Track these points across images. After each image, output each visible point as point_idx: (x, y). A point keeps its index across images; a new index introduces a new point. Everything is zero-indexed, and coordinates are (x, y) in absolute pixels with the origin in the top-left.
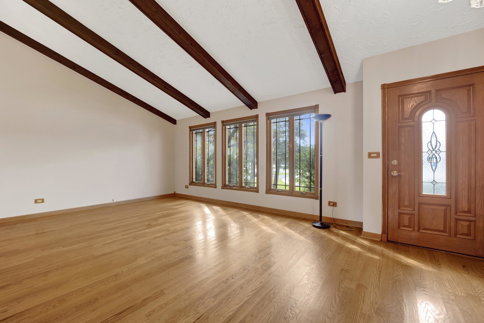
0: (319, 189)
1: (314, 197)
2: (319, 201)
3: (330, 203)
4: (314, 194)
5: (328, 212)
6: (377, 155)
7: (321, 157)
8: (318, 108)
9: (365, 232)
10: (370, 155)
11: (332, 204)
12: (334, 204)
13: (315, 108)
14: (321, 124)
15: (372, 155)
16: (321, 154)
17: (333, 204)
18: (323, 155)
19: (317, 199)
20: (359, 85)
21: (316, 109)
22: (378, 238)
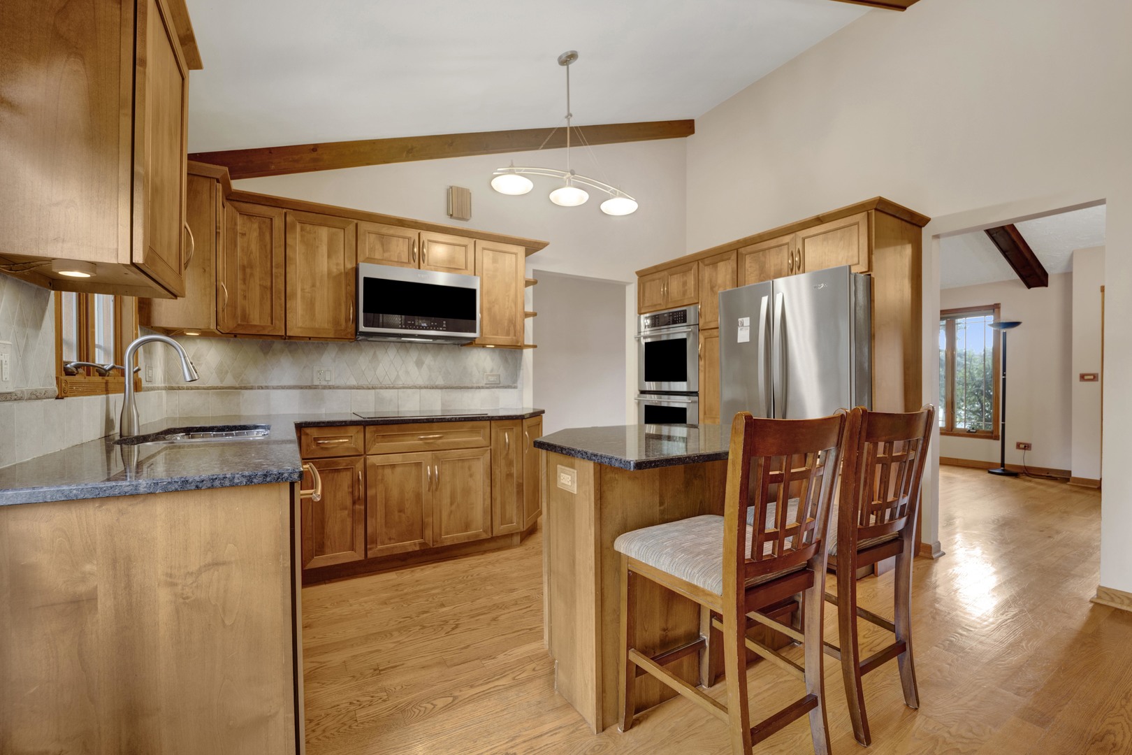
0: (1001, 422)
1: (991, 435)
2: (999, 442)
3: (1018, 446)
4: (992, 432)
5: (1015, 458)
6: (1094, 377)
7: (1004, 380)
8: (999, 308)
9: (1075, 478)
10: (1082, 377)
11: (1022, 446)
12: (1027, 447)
13: (995, 308)
14: (1005, 334)
15: (1086, 377)
16: (1004, 375)
17: (1025, 447)
18: (1007, 377)
19: (996, 438)
20: (1068, 276)
21: (996, 310)
22: (1095, 485)
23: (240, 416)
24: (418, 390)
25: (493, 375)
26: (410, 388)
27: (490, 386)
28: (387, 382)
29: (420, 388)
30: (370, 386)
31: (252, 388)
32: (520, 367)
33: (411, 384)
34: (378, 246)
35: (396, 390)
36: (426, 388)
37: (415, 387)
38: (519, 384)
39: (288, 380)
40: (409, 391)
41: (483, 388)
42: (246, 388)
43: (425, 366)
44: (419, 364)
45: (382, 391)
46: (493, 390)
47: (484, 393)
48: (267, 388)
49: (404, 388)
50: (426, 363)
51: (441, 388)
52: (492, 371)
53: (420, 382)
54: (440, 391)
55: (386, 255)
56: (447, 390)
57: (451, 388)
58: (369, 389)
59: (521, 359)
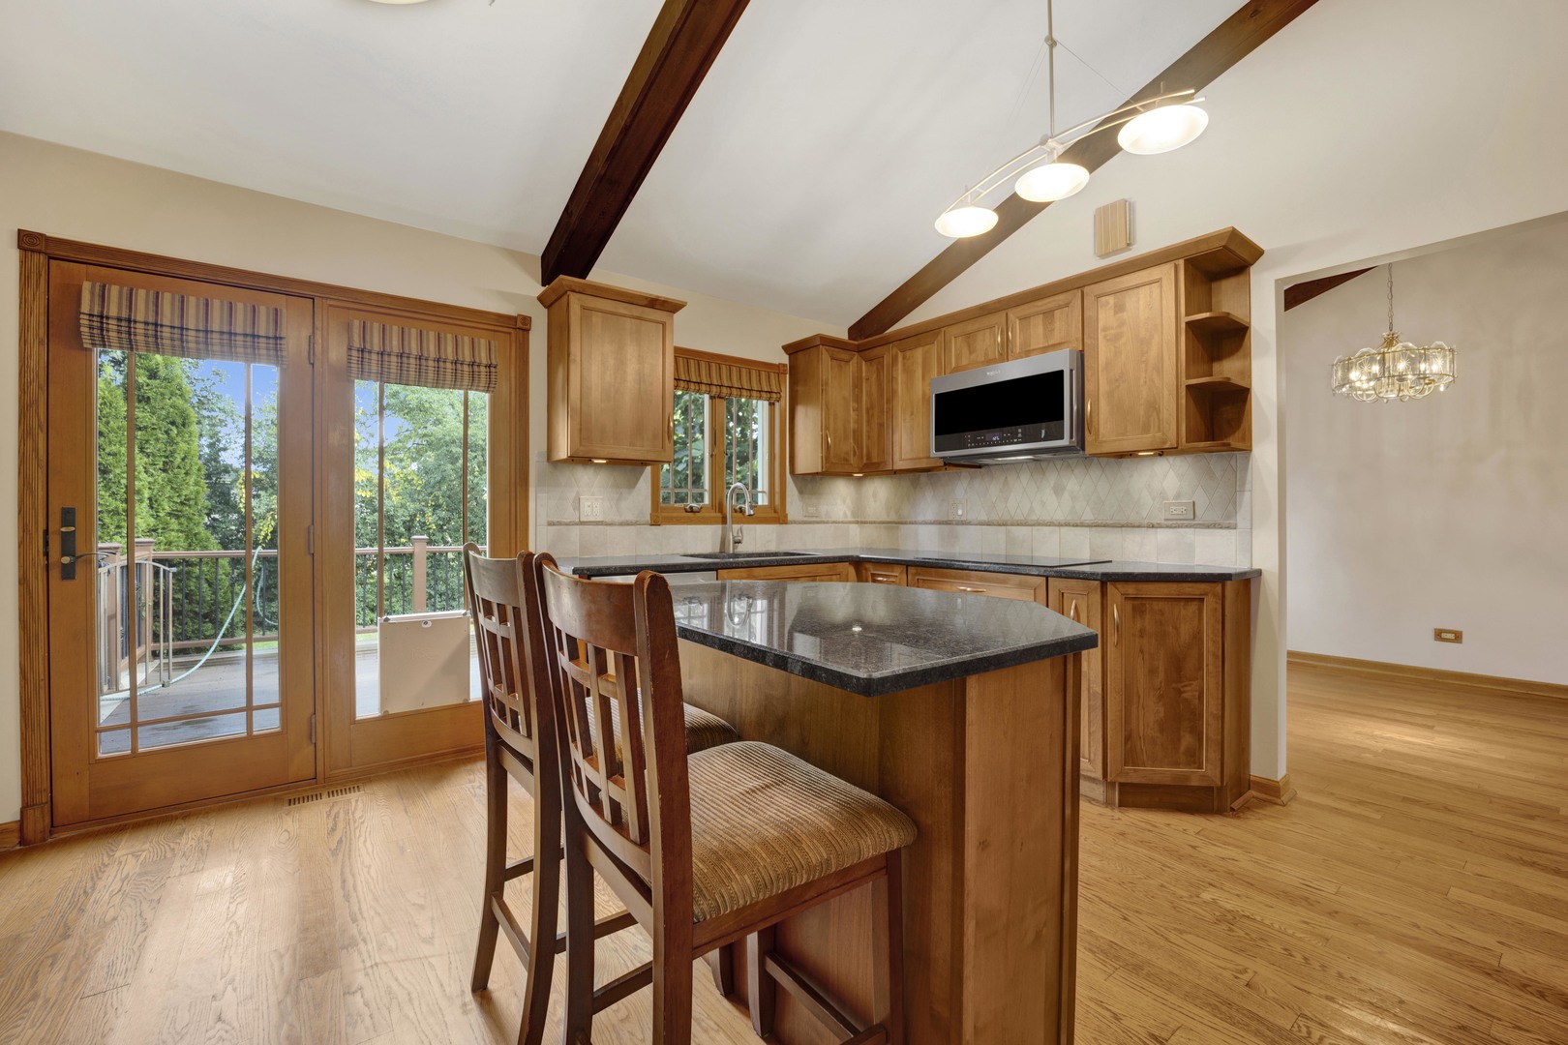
23: (898, 550)
24: (1057, 528)
25: (1181, 504)
26: (1046, 525)
27: (1173, 524)
28: (1019, 517)
29: (1060, 525)
30: (1001, 522)
31: (905, 523)
32: (1243, 484)
33: (1047, 518)
34: (965, 351)
35: (1030, 528)
36: (1067, 525)
37: (1050, 524)
38: (1241, 520)
39: (930, 516)
40: (1046, 529)
41: (1159, 526)
42: (902, 523)
43: (1066, 494)
44: (1058, 490)
45: (1014, 529)
46: (1182, 531)
47: (1163, 535)
48: (915, 523)
49: (1039, 524)
50: (1069, 487)
51: (1089, 526)
52: (1178, 496)
53: (1060, 516)
54: (1087, 529)
55: (973, 357)
56: (1099, 529)
57: (1104, 526)
58: (1000, 525)
59: (1245, 469)
